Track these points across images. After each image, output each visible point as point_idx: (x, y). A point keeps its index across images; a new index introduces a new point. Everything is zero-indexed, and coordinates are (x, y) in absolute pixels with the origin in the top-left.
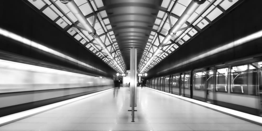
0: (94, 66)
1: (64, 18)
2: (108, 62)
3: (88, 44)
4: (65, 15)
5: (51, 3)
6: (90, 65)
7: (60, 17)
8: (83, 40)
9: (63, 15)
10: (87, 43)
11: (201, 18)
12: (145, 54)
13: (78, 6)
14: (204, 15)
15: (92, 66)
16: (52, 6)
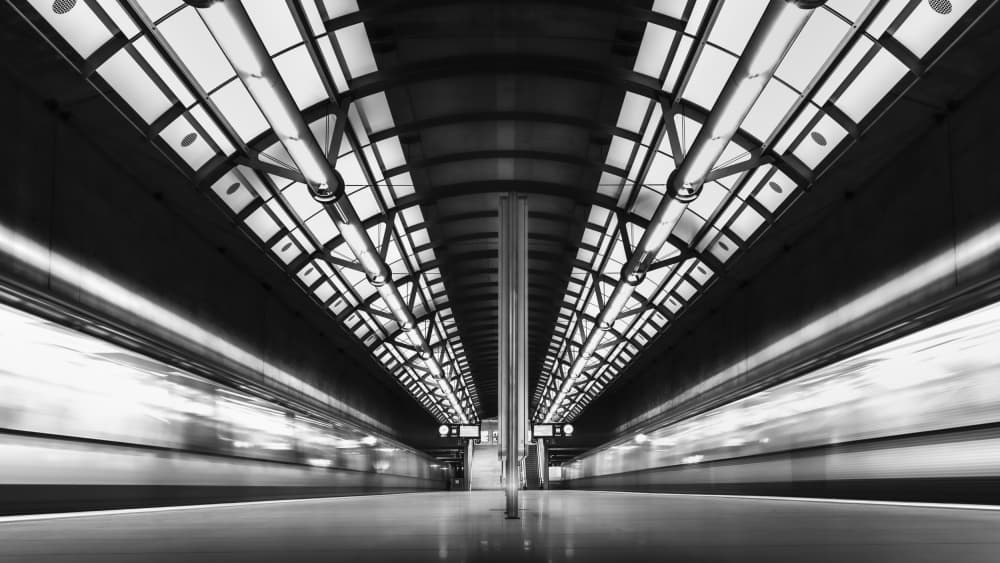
0: (339, 397)
1: (199, 113)
2: (401, 370)
3: (310, 266)
4: (201, 100)
5: (136, 30)
6: (320, 387)
7: (178, 109)
8: (286, 240)
9: (194, 100)
10: (304, 259)
11: (810, 111)
12: (555, 352)
13: (271, 54)
14: (821, 98)
15: (328, 393)
16: (143, 46)
